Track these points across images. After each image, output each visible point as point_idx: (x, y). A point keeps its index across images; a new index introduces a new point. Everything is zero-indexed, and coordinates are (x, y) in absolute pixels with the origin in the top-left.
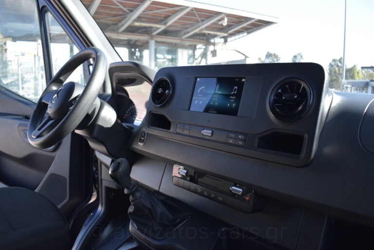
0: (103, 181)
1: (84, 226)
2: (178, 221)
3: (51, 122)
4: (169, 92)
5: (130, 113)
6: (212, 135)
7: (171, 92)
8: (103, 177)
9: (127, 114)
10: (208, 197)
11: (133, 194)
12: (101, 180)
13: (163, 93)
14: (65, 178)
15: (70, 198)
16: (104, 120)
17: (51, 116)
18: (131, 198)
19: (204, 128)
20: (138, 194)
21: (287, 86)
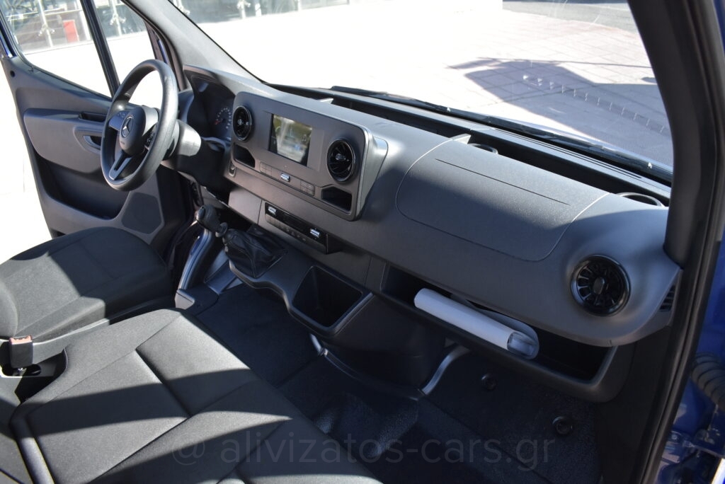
0: (205, 200)
1: (190, 256)
2: (274, 258)
3: (127, 161)
4: (249, 124)
5: (222, 119)
6: (289, 181)
7: (251, 124)
8: (203, 195)
9: (219, 118)
10: (296, 237)
11: (225, 236)
12: (202, 198)
13: (243, 126)
14: (154, 197)
15: (166, 222)
16: (187, 146)
17: (127, 152)
18: (224, 240)
19: (283, 172)
20: (229, 236)
21: (337, 148)
